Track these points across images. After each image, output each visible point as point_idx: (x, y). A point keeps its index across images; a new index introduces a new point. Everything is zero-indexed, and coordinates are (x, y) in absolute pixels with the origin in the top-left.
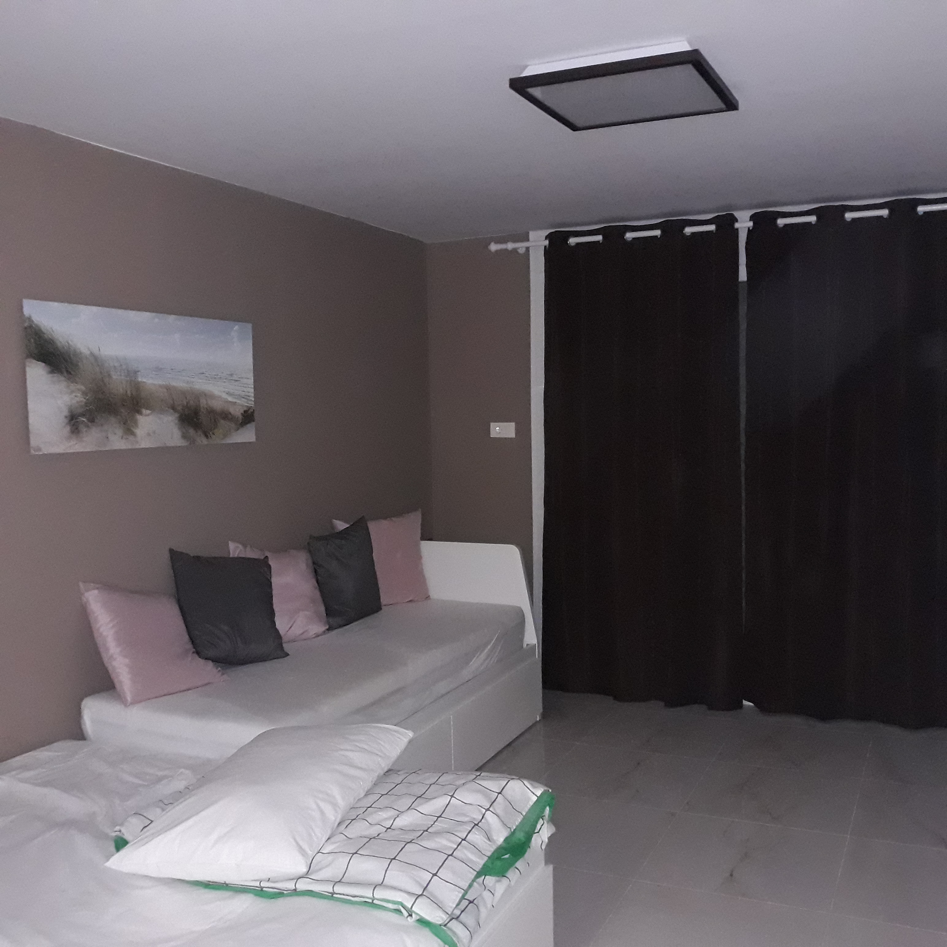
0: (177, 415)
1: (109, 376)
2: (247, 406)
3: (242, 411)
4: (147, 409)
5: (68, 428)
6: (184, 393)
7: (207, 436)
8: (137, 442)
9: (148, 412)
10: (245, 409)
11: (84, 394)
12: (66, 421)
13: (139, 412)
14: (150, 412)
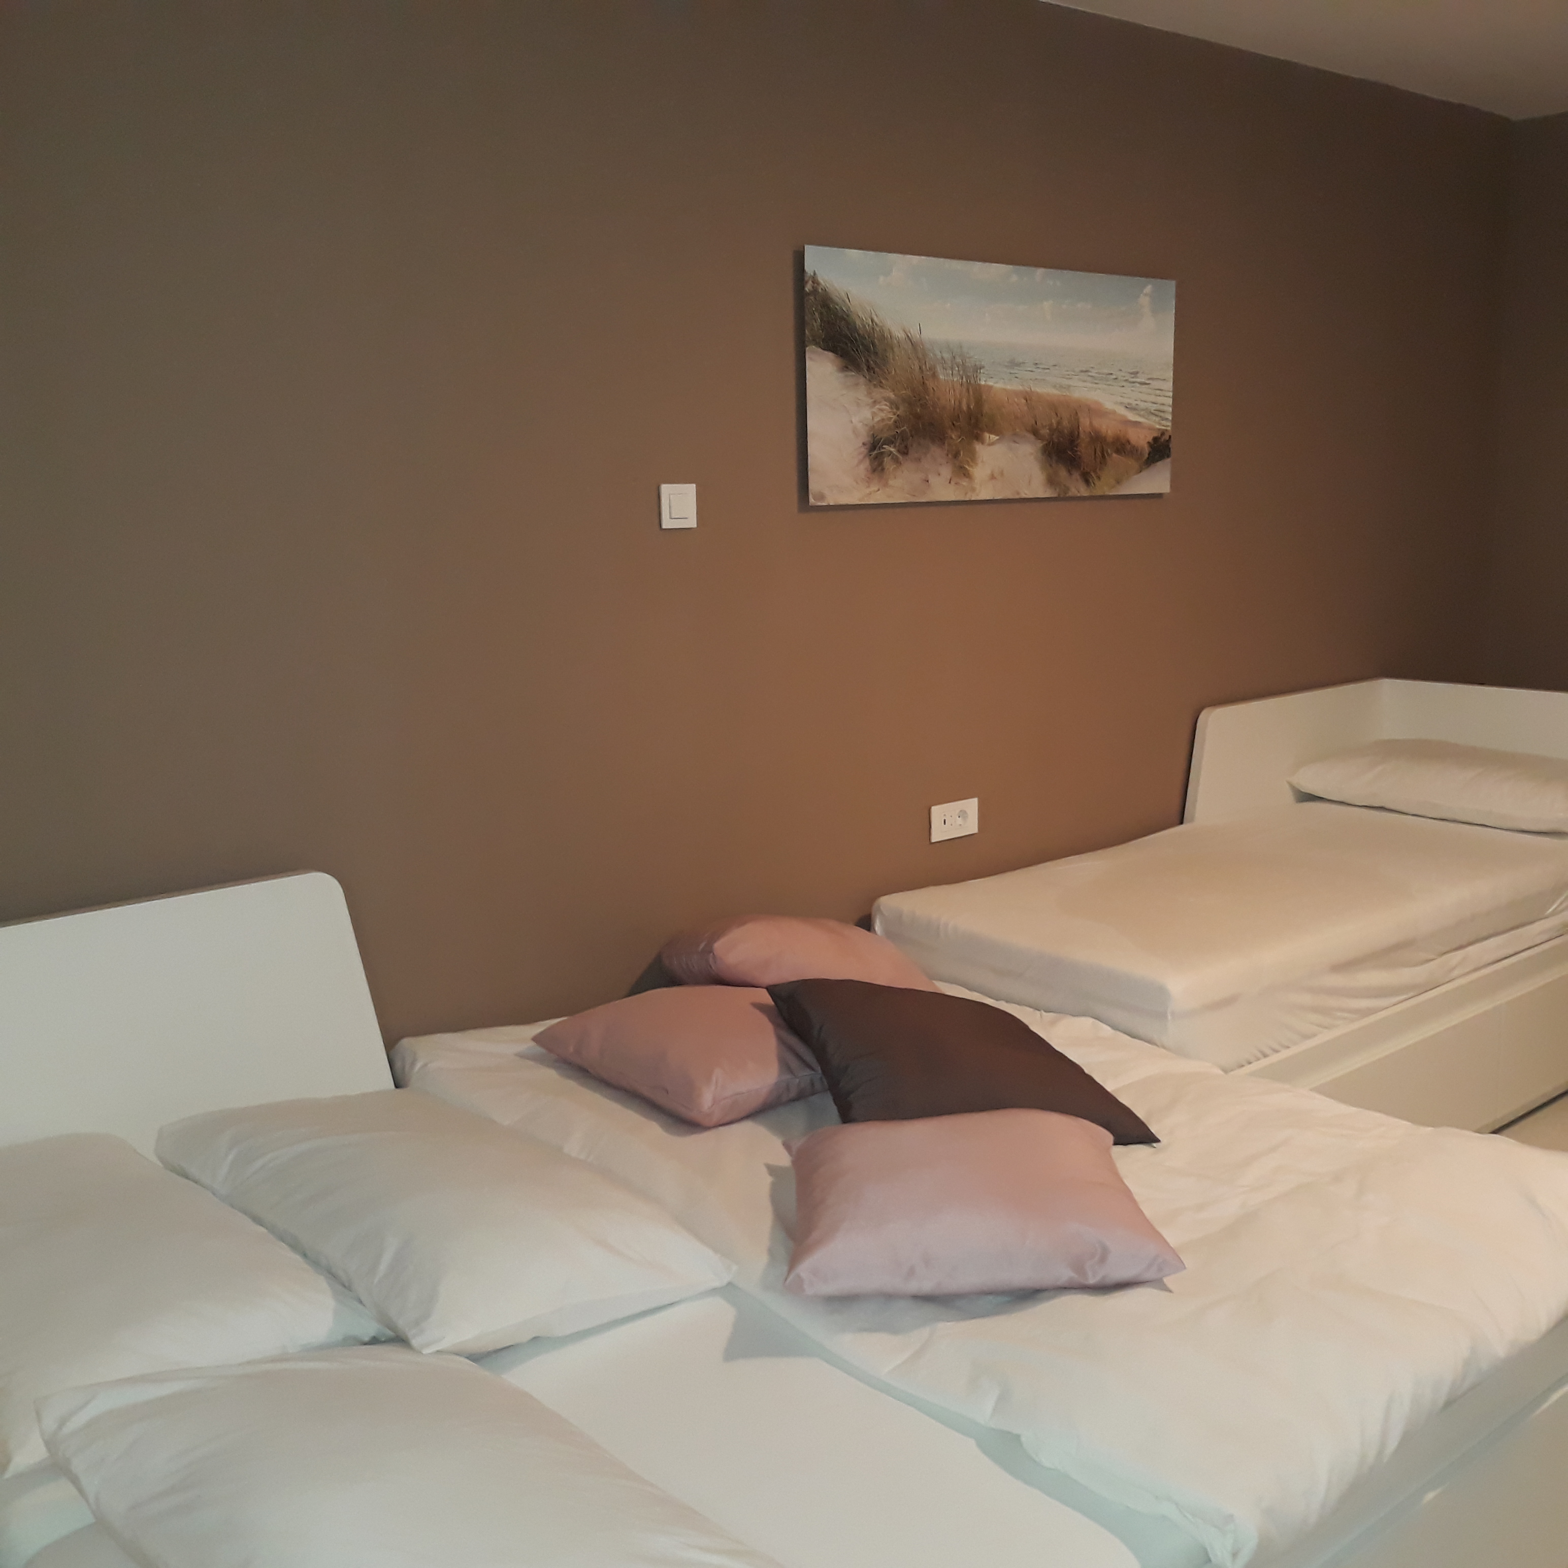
0: (1040, 444)
1: (934, 375)
2: (1159, 429)
3: (1150, 439)
4: (991, 432)
5: (867, 463)
6: (1054, 406)
7: (1087, 482)
8: (973, 490)
9: (994, 437)
10: (1156, 435)
11: (894, 405)
12: (864, 450)
13: (978, 438)
14: (997, 438)
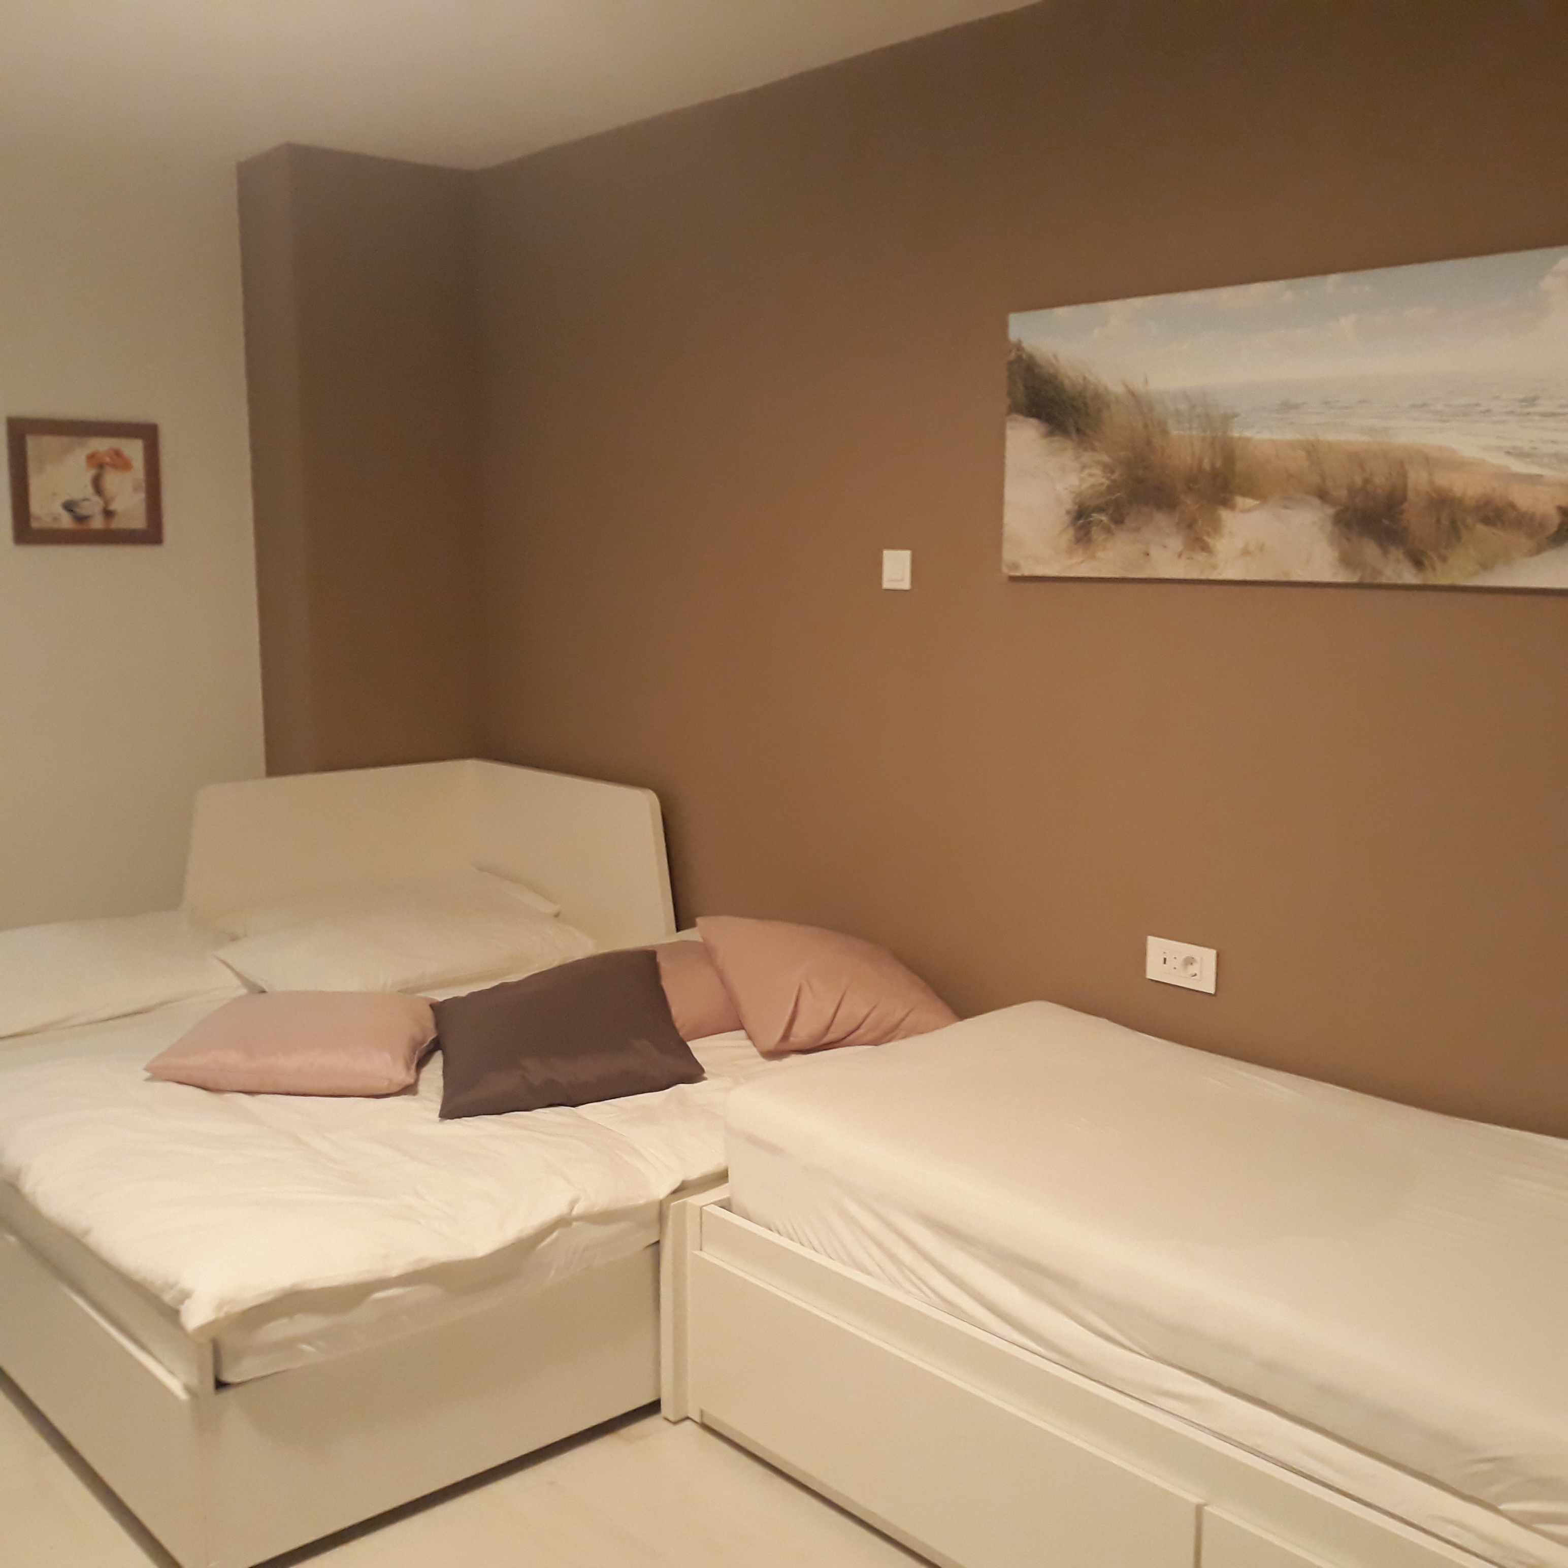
0: (1330, 511)
1: (1165, 432)
4: (1244, 495)
5: (1071, 533)
6: (1357, 458)
8: (1214, 567)
9: (1250, 502)
11: (1108, 469)
12: (1067, 519)
13: (1227, 503)
14: (1257, 502)
